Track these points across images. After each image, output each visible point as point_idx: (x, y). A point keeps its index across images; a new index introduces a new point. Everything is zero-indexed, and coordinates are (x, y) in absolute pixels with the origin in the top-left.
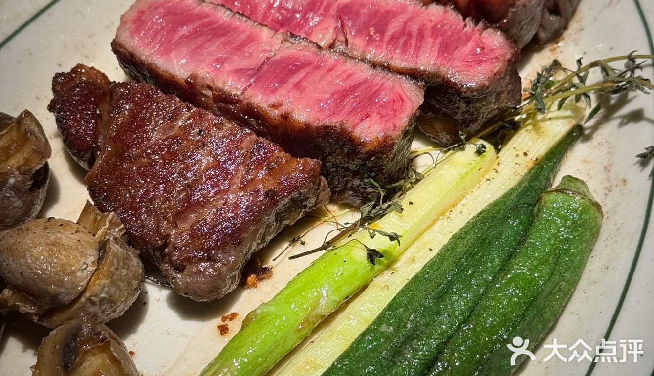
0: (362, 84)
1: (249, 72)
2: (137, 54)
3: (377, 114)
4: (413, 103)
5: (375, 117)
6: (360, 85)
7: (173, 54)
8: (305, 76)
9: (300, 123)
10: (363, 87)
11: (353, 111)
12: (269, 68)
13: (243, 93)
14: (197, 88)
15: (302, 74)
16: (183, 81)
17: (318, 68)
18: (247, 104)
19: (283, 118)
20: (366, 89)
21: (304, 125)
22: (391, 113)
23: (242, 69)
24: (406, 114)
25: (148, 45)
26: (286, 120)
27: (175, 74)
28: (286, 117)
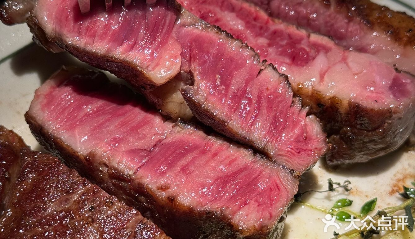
0: (242, 171)
1: (142, 153)
2: (46, 127)
3: (255, 201)
4: (288, 192)
5: (253, 205)
6: (241, 171)
7: (76, 131)
8: (192, 160)
9: (184, 206)
10: (244, 173)
11: (233, 198)
12: (160, 151)
13: (135, 173)
14: (95, 164)
15: (189, 158)
16: (83, 157)
17: (203, 152)
18: (138, 184)
19: (169, 201)
20: (246, 176)
21: (188, 209)
22: (268, 202)
23: (136, 149)
24: (282, 204)
25: (56, 119)
26: (172, 202)
27: (76, 150)
28: (172, 199)
